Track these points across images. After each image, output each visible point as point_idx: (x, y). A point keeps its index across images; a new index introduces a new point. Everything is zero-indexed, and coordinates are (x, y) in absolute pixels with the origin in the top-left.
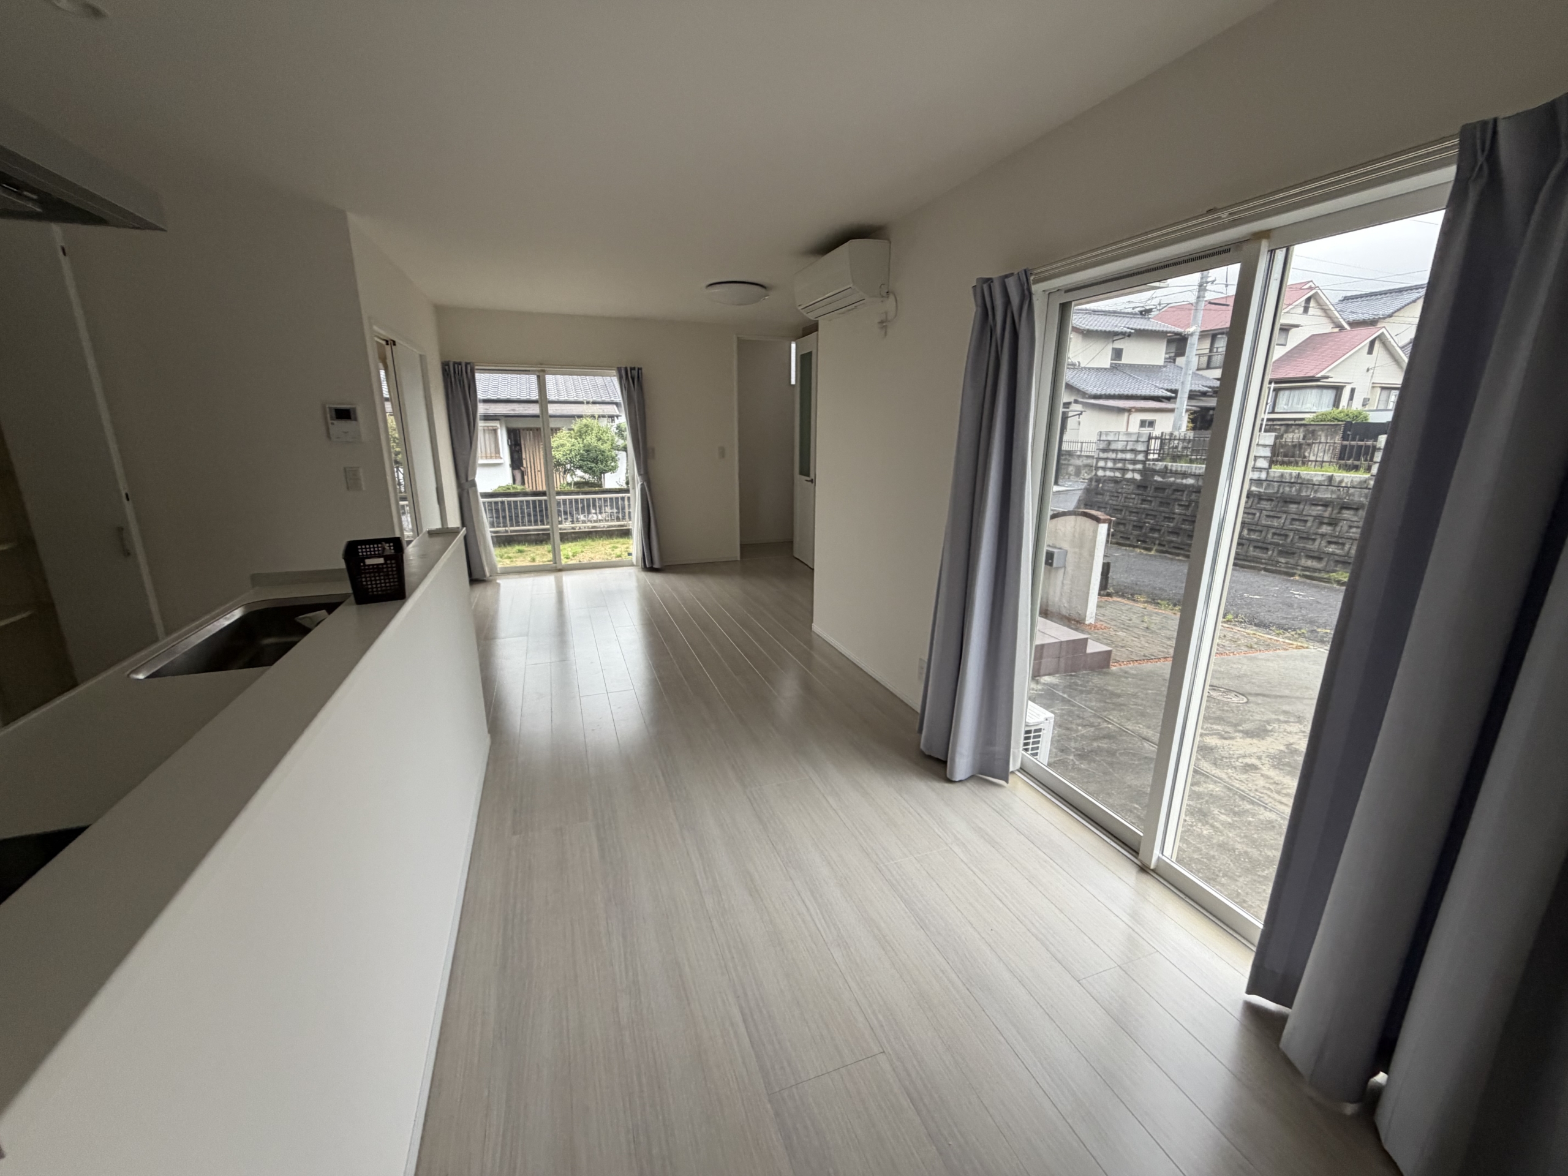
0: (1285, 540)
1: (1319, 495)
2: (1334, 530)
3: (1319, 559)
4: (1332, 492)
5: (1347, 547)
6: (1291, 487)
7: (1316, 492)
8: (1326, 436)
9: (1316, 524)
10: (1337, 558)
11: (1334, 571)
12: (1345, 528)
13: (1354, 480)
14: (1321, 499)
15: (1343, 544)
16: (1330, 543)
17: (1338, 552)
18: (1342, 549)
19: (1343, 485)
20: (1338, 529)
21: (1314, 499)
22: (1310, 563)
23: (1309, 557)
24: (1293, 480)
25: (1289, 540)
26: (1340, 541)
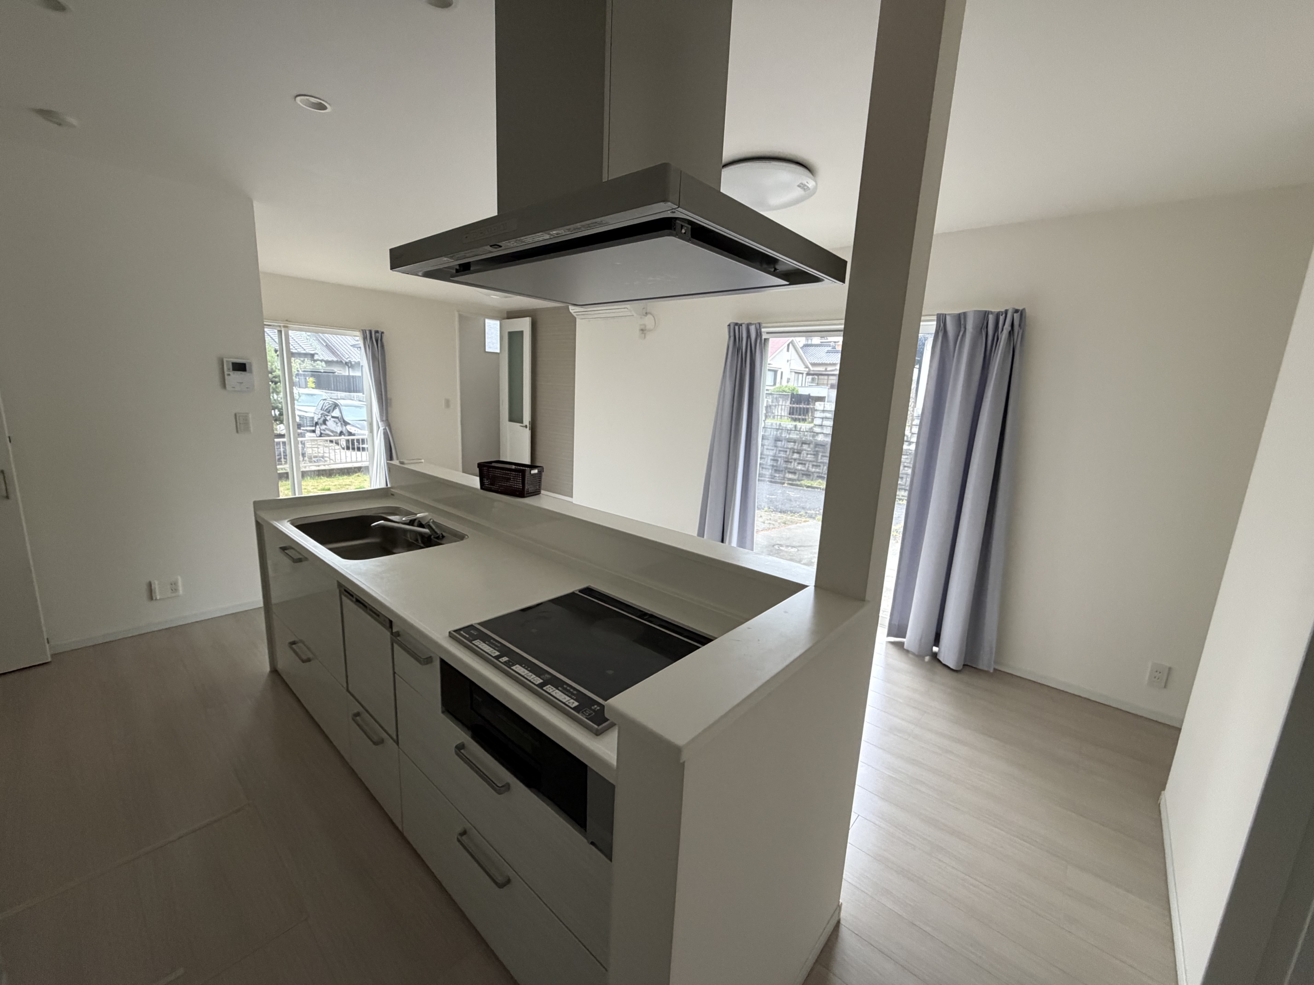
0: (777, 463)
1: (791, 436)
2: (800, 456)
3: (794, 473)
4: (797, 434)
5: (807, 465)
6: (777, 431)
7: (789, 434)
8: (783, 401)
9: (791, 454)
10: (803, 472)
11: (802, 480)
12: (805, 455)
13: (807, 427)
14: (792, 439)
15: (805, 464)
16: (799, 463)
17: (803, 469)
18: (805, 467)
19: (802, 430)
20: (802, 455)
21: (789, 438)
22: (790, 476)
23: (789, 472)
24: (777, 428)
25: (779, 463)
26: (803, 462)
